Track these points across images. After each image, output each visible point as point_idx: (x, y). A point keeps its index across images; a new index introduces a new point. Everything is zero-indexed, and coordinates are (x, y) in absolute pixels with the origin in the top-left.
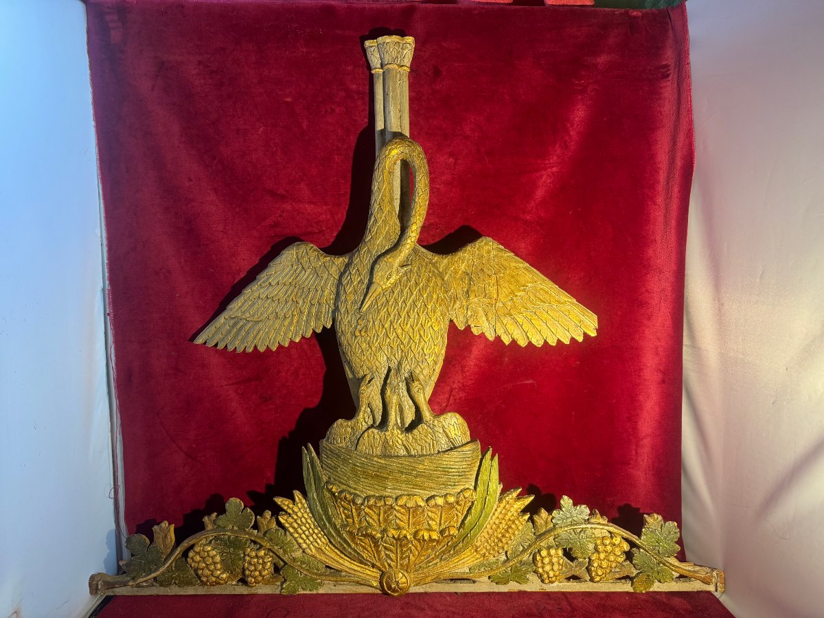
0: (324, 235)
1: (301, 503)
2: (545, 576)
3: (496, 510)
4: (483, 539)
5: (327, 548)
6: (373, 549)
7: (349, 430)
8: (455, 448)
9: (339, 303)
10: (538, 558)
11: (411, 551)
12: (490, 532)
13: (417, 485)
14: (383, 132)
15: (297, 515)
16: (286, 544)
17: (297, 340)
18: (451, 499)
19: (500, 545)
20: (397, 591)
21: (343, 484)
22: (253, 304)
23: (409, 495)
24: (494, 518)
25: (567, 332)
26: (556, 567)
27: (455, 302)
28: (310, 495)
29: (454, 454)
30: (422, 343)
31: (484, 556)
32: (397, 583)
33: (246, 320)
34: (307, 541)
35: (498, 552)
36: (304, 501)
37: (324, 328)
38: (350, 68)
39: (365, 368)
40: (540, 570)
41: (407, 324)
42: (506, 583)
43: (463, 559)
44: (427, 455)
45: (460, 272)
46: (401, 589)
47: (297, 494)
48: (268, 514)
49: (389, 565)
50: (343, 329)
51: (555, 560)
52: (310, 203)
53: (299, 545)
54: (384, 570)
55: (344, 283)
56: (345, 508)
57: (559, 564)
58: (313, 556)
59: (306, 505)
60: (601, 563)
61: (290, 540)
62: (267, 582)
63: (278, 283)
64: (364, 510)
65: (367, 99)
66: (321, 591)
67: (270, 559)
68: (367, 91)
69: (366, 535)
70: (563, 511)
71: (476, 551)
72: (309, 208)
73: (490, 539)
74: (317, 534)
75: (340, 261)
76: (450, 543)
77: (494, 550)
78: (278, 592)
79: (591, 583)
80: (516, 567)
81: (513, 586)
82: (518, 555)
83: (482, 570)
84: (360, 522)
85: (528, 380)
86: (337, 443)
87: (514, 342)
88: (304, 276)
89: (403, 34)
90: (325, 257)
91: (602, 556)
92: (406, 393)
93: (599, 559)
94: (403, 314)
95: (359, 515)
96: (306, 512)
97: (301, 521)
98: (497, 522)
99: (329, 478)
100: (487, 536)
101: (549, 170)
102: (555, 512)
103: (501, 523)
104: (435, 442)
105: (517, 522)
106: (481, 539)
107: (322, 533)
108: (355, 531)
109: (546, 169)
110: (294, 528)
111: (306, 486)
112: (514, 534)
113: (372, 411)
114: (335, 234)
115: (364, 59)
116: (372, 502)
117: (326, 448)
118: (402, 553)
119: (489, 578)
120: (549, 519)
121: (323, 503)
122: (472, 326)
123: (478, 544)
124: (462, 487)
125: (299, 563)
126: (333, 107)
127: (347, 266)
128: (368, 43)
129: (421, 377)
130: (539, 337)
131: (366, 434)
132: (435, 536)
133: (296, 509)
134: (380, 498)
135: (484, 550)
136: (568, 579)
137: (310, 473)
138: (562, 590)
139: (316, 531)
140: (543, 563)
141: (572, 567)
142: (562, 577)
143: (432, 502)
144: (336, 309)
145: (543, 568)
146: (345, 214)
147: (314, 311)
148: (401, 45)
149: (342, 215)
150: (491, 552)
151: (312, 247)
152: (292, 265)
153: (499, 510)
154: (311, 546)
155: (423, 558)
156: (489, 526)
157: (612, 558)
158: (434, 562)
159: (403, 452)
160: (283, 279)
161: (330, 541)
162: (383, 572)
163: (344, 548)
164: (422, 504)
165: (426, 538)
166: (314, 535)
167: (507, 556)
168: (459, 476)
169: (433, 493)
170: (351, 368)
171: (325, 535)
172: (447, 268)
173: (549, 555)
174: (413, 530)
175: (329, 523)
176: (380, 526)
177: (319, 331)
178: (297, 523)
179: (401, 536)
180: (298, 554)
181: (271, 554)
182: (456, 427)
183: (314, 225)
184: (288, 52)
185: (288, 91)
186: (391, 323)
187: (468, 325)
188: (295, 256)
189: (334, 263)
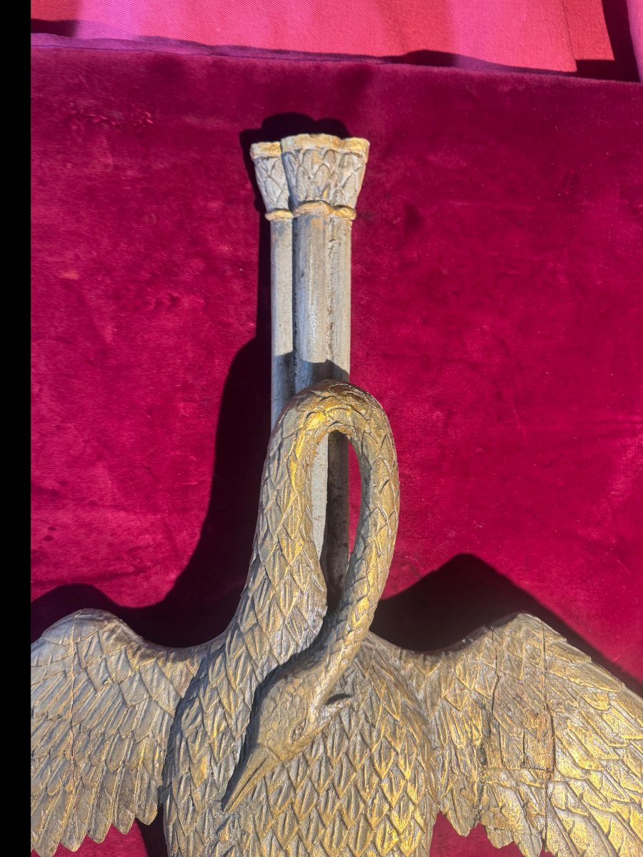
0: (147, 578)
9: (174, 778)
14: (290, 360)
17: (75, 847)
38: (214, 205)
41: (339, 843)
50: (183, 845)
52: (118, 507)
55: (186, 735)
65: (254, 277)
68: (255, 259)
75: (179, 670)
88: (91, 701)
89: (342, 132)
90: (143, 657)
109: (634, 433)
114: (173, 576)
115: (249, 186)
122: (490, 828)
126: (176, 295)
128: (258, 150)
146: (198, 531)
147: (114, 786)
148: (339, 157)
149: (189, 537)
151: (112, 631)
152: (65, 674)
160: (44, 704)
172: (435, 691)
177: (125, 829)
183: (125, 556)
184: (69, 166)
185: (69, 255)
186: (300, 839)
187: (479, 824)
188: (72, 651)
189: (162, 674)
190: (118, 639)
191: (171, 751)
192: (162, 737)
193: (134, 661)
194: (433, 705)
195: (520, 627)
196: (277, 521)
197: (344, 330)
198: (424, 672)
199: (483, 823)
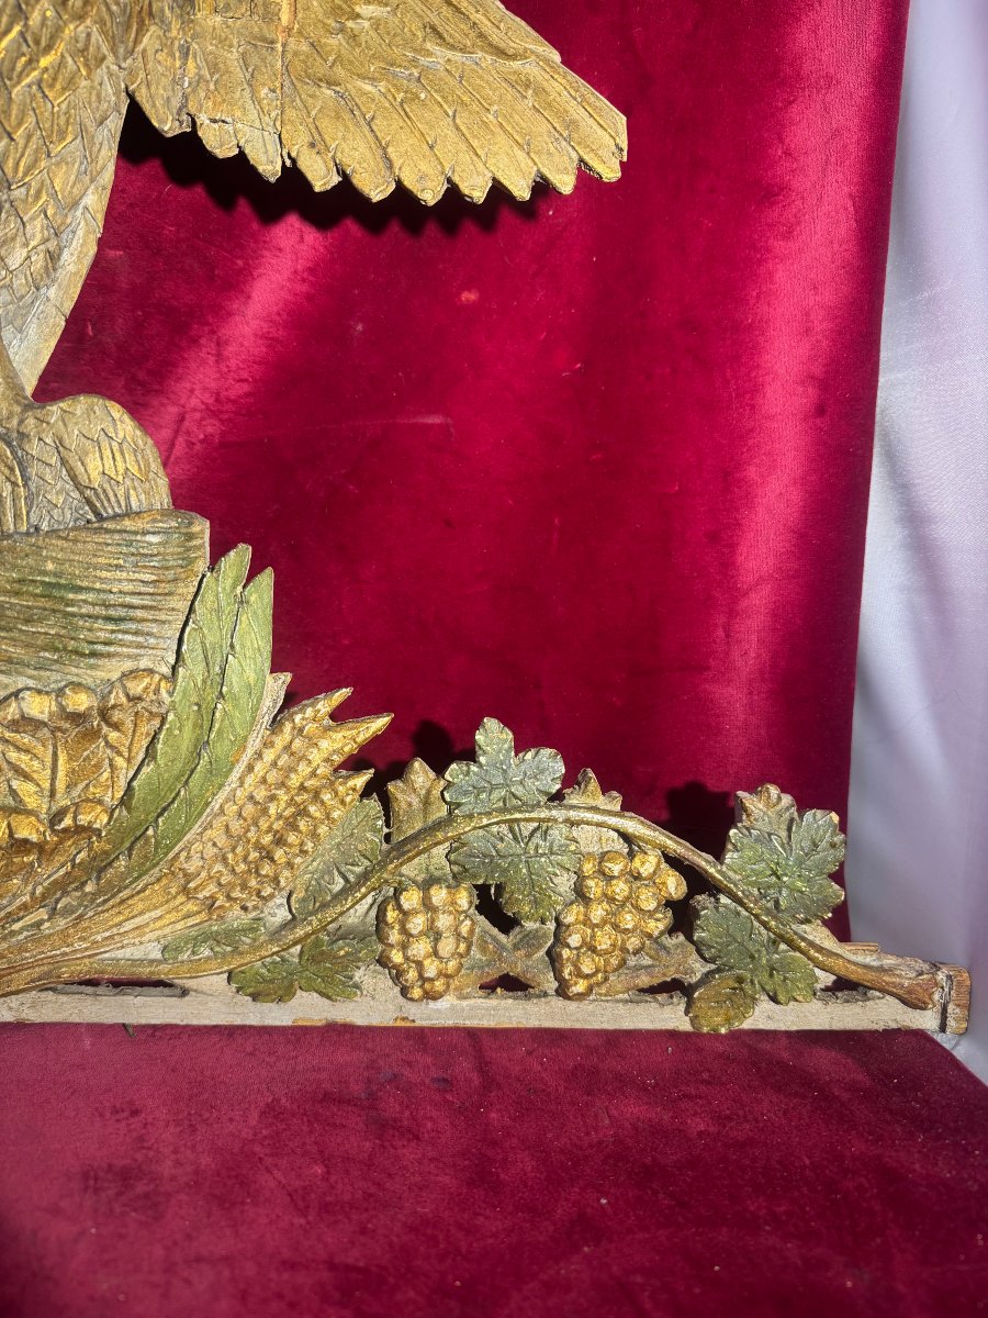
2: (412, 975)
3: (259, 755)
4: (210, 851)
10: (391, 915)
12: (236, 827)
18: (81, 703)
19: (266, 869)
24: (250, 780)
26: (447, 946)
27: (143, 31)
31: (210, 905)
35: (260, 894)
40: (397, 957)
42: (284, 995)
43: (141, 913)
51: (444, 922)
57: (458, 935)
60: (593, 936)
70: (481, 766)
71: (185, 890)
73: (233, 850)
76: (82, 856)
77: (244, 887)
79: (559, 1003)
80: (318, 943)
81: (307, 1009)
82: (324, 906)
83: (206, 951)
85: (430, 412)
91: (598, 912)
93: (586, 922)
98: (261, 794)
100: (222, 841)
102: (454, 766)
103: (273, 798)
105: (327, 797)
106: (200, 849)
112: (314, 835)
119: (229, 978)
120: (436, 793)
122: (202, 118)
123: (192, 867)
124: (128, 665)
130: (427, 165)
132: (30, 831)
135: (213, 888)
136: (489, 988)
138: (469, 1023)
140: (404, 931)
141: (503, 947)
142: (469, 981)
150: (236, 894)
153: (269, 755)
156: (231, 809)
157: (628, 920)
167: (290, 909)
168: (108, 619)
169: (23, 682)
173: (427, 905)
199: (191, 110)
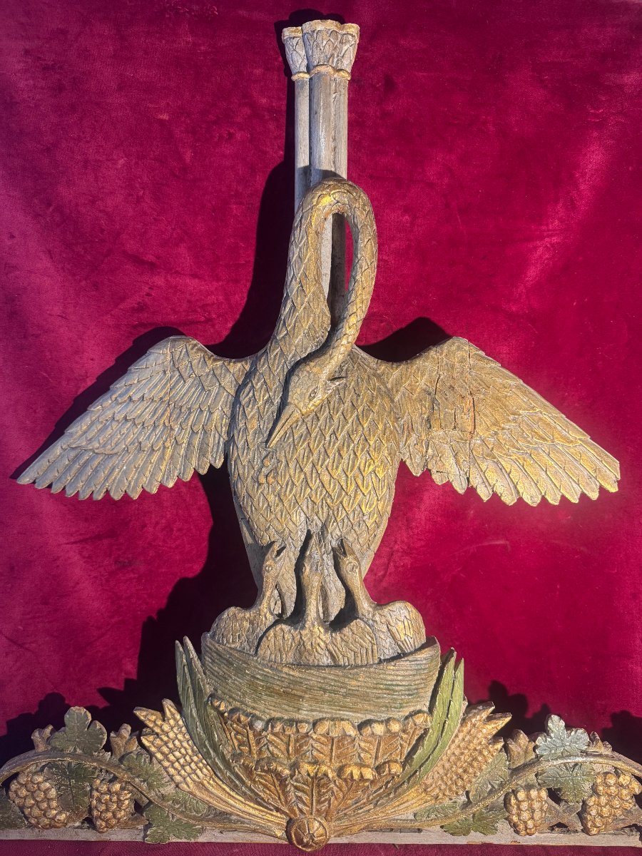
0: (213, 326)
1: (175, 719)
2: (522, 827)
3: (457, 736)
4: (436, 776)
5: (211, 782)
6: (278, 788)
7: (246, 624)
8: (405, 655)
9: (235, 432)
10: (513, 801)
11: (333, 792)
12: (447, 765)
13: (345, 707)
14: (307, 170)
15: (168, 737)
16: (152, 775)
17: (171, 485)
18: (395, 727)
19: (460, 783)
20: (311, 846)
21: (234, 699)
22: (105, 428)
23: (333, 719)
24: (453, 746)
25: (575, 485)
26: (537, 815)
27: (409, 436)
28: (186, 710)
29: (403, 663)
30: (360, 497)
31: (437, 798)
32: (312, 837)
33: (94, 452)
34: (183, 772)
35: (457, 793)
36: (178, 717)
37: (211, 467)
38: (258, 72)
39: (272, 531)
40: (515, 819)
41: (337, 467)
42: (466, 833)
43: (407, 801)
44: (362, 666)
45: (418, 390)
46: (316, 844)
47: (168, 705)
48: (126, 730)
49: (301, 811)
50: (241, 472)
51: (536, 805)
52: (194, 276)
53: (171, 777)
54: (292, 816)
55: (243, 403)
56: (238, 733)
57: (541, 810)
58: (191, 793)
59: (181, 723)
60: (601, 811)
61: (158, 770)
62: (124, 826)
63: (143, 398)
64: (266, 737)
65: (283, 121)
66: (202, 839)
67: (129, 796)
68: (284, 108)
69: (269, 771)
70: (551, 738)
71: (425, 790)
72: (192, 283)
73: (446, 775)
74: (196, 764)
75: (238, 368)
76: (390, 785)
77: (450, 790)
78: (139, 839)
79: (584, 835)
80: (481, 813)
81: (476, 838)
82: (484, 798)
83: (433, 816)
84: (260, 752)
86: (228, 642)
87: (495, 497)
88: (182, 389)
89: (342, 21)
90: (215, 360)
91: (603, 800)
92: (332, 570)
93: (599, 805)
94: (332, 452)
95: (258, 742)
96: (181, 732)
97: (174, 745)
98: (457, 752)
99: (216, 690)
100: (441, 771)
101: (547, 239)
102: (539, 738)
103: (462, 754)
104: (375, 647)
105: (486, 753)
106: (432, 776)
107: (204, 761)
108: (253, 765)
109: (542, 238)
110: (163, 753)
111: (181, 697)
112: (480, 769)
113: (280, 595)
114: (230, 325)
115: (281, 59)
116: (278, 728)
117: (211, 649)
118: (320, 795)
119: (442, 827)
120: (531, 748)
121: (206, 725)
122: (434, 471)
123: (429, 781)
124: (412, 709)
125: (170, 802)
126: (232, 131)
127: (249, 375)
128: (287, 32)
129: (356, 547)
130: (533, 491)
131: (271, 632)
132: (369, 774)
133: (166, 728)
134: (292, 722)
135: (437, 791)
136: (552, 829)
137: (186, 681)
138: (543, 844)
139: (195, 759)
140: (519, 808)
141: (559, 812)
142: (545, 827)
143: (367, 731)
144: (230, 441)
145: (519, 815)
146: (245, 295)
147: (196, 442)
148: (340, 36)
149: (240, 297)
150: (447, 793)
151: (195, 345)
152: (165, 372)
153: (461, 736)
154: (188, 779)
155: (350, 802)
156: (445, 758)
157: (616, 803)
158: (367, 808)
159: (326, 660)
160: (150, 391)
161: (215, 773)
162: (291, 819)
163: (236, 786)
164: (352, 732)
165: (356, 777)
166: (193, 765)
167: (468, 797)
168: (409, 695)
169: (369, 717)
170: (251, 530)
171: (208, 764)
172: (398, 383)
173: (528, 797)
174: (338, 765)
175: (214, 751)
176: (289, 758)
177: (203, 471)
178: (168, 747)
179: (319, 775)
180: (169, 790)
181: (131, 788)
182: (406, 624)
183: (199, 310)
184: (164, 41)
185: (163, 104)
186: (314, 465)
187: (427, 469)
188: (169, 358)
189: (228, 370)
190: (198, 350)
191: (233, 418)
192: (228, 411)
193: (209, 362)
194: (397, 391)
195: (454, 343)
196: (299, 269)
197: (343, 151)
198: (392, 371)
199: (429, 468)
